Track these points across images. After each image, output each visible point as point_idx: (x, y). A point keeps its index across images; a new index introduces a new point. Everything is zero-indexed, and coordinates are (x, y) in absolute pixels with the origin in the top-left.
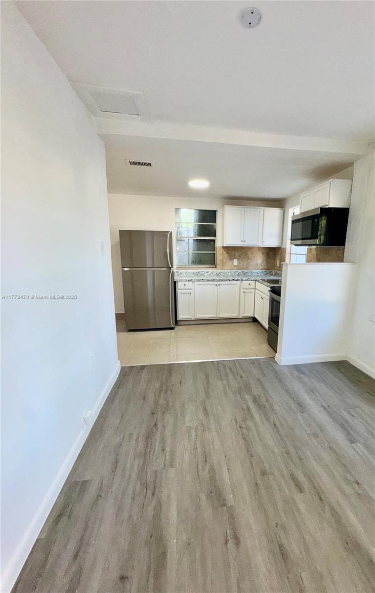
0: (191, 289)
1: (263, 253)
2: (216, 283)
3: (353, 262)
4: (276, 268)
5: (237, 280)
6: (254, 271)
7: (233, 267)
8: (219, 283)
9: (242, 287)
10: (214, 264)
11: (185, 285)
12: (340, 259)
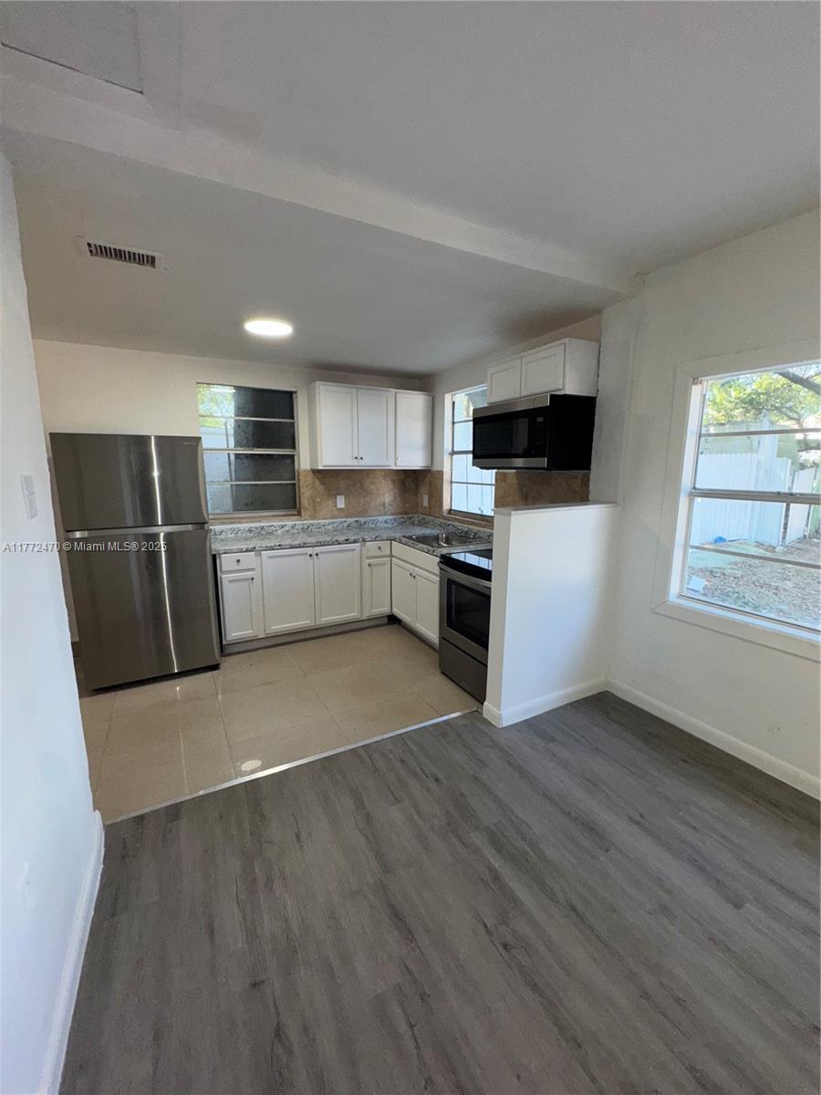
0: (253, 569)
1: (394, 481)
2: (309, 550)
3: (614, 503)
4: (421, 510)
5: (355, 542)
6: (380, 518)
7: (336, 513)
8: (317, 550)
9: (364, 555)
10: (296, 507)
11: (238, 561)
12: (580, 496)
